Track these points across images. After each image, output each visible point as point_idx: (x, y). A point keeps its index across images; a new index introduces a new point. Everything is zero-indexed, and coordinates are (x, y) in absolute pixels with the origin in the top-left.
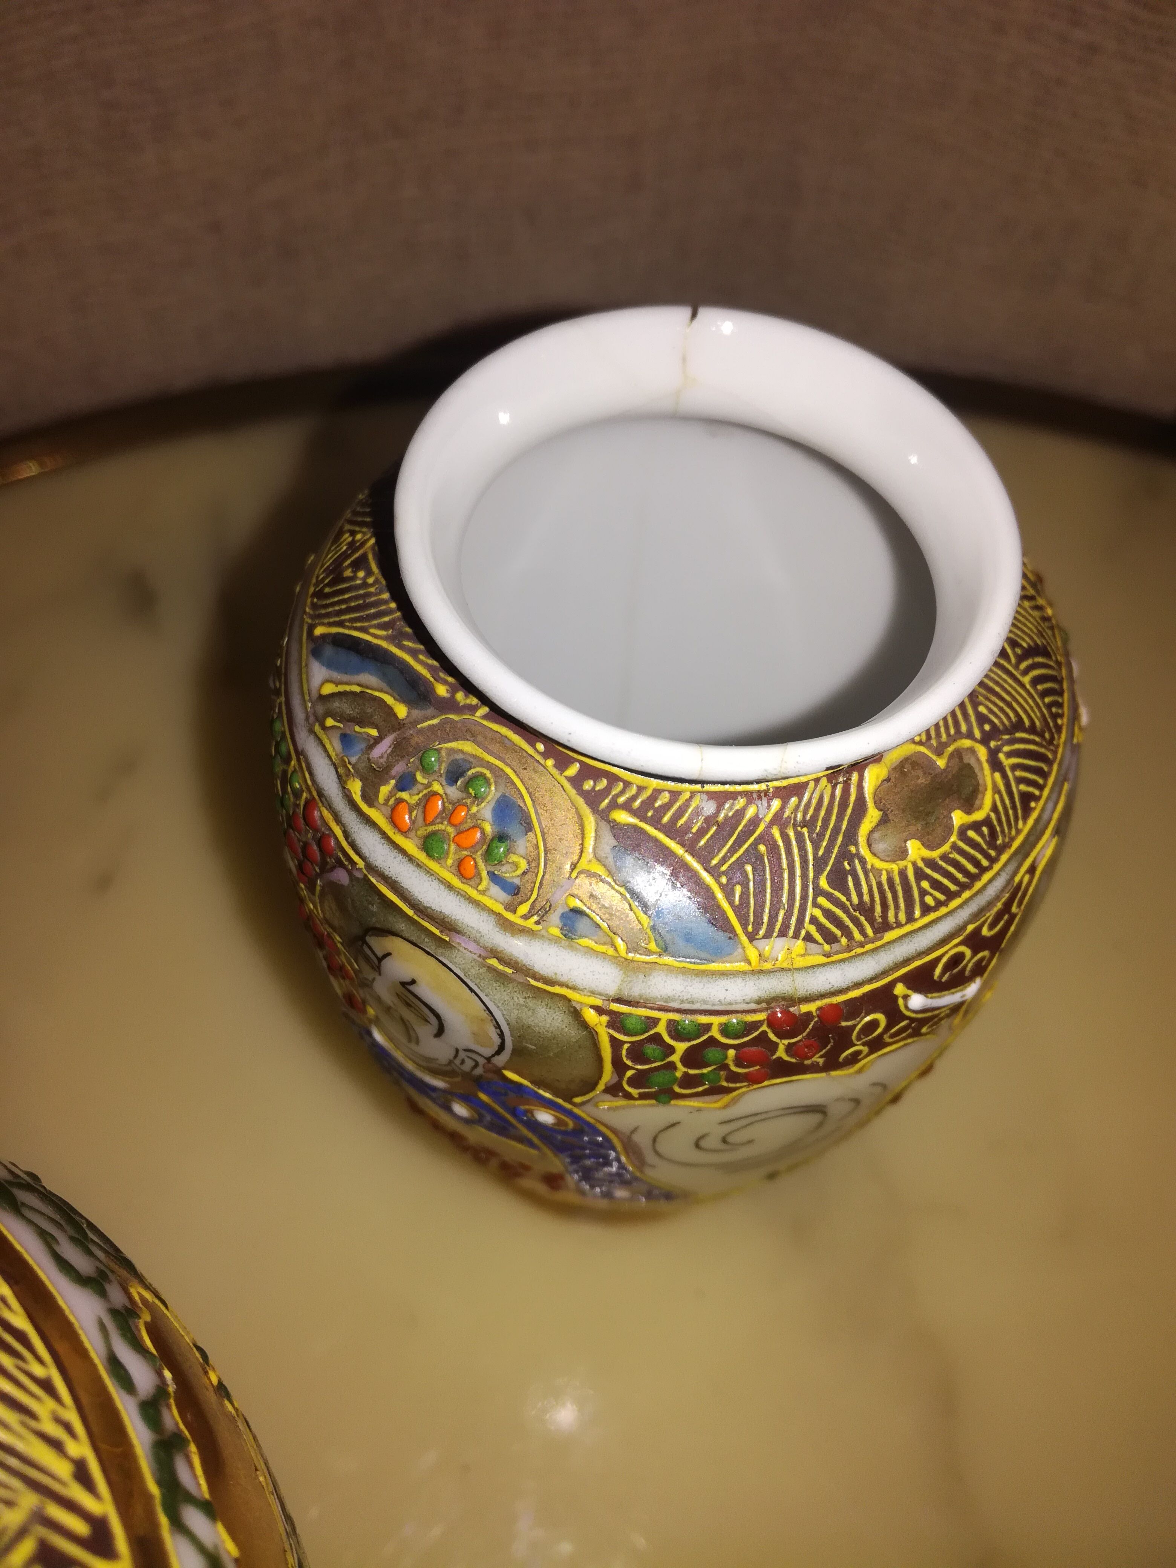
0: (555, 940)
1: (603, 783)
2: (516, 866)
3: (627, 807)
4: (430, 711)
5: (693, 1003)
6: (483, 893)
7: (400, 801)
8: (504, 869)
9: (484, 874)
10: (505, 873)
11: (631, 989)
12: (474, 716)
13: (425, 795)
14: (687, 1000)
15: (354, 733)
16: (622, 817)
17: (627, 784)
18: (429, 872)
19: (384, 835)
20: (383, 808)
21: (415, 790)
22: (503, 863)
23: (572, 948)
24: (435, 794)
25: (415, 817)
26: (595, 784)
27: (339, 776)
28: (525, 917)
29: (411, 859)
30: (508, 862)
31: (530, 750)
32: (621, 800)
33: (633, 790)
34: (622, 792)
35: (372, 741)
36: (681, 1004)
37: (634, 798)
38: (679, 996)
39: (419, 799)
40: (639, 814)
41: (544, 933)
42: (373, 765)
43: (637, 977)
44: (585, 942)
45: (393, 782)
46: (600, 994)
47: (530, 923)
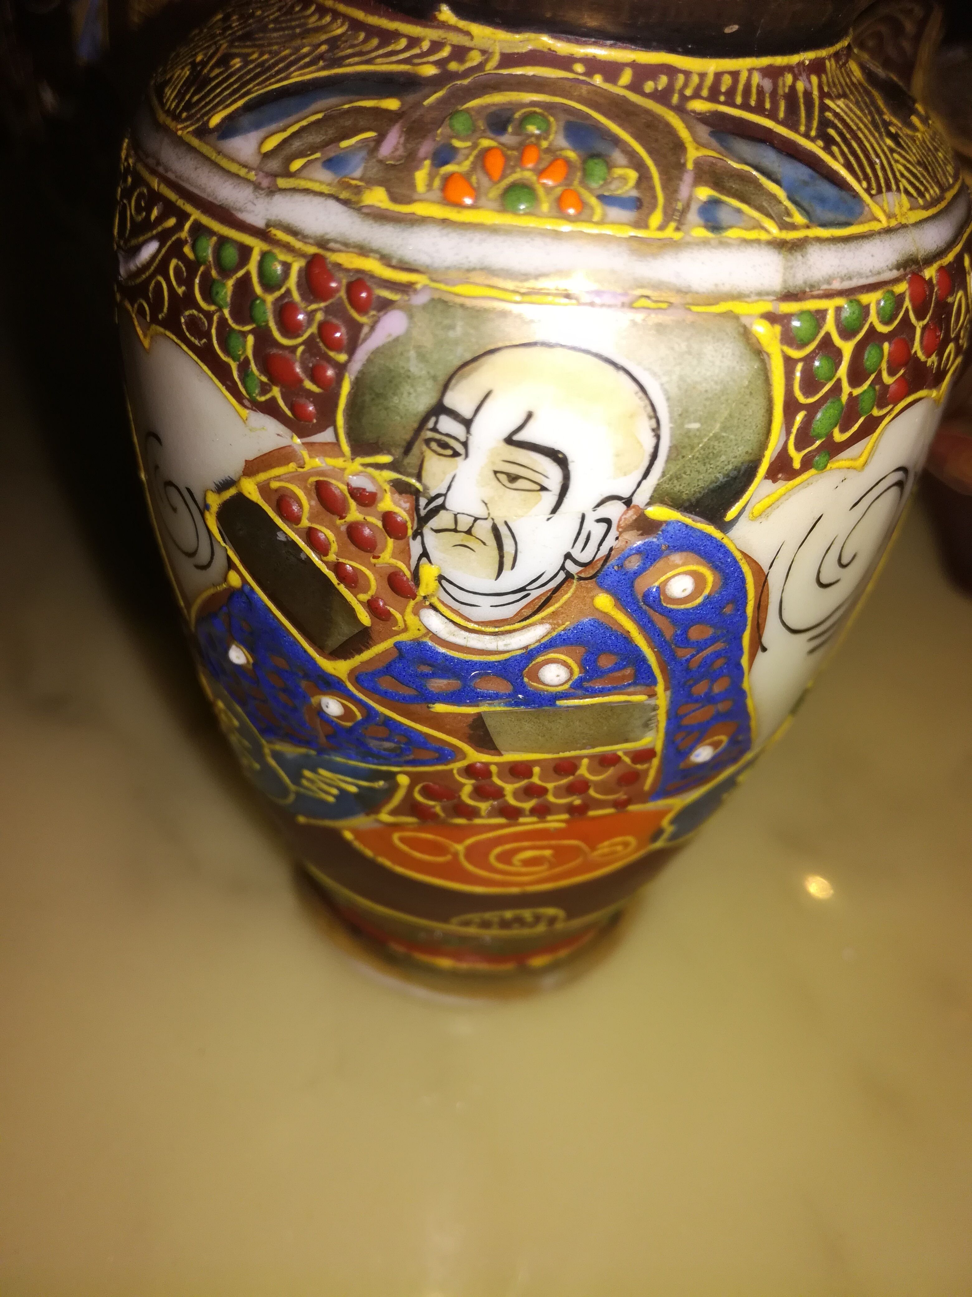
0: (705, 243)
1: (663, 80)
2: (624, 179)
3: (697, 95)
4: (426, 90)
5: (850, 278)
6: (601, 222)
7: (447, 179)
8: (613, 187)
9: (593, 201)
10: (615, 190)
11: (794, 276)
12: (484, 71)
13: (477, 157)
14: (845, 276)
15: (342, 151)
16: (699, 106)
17: (687, 74)
18: (525, 232)
19: (445, 222)
20: (430, 195)
21: (460, 157)
22: (609, 181)
23: (724, 244)
24: (488, 150)
25: (478, 183)
26: (656, 84)
27: (346, 203)
28: (661, 228)
29: (494, 230)
30: (614, 179)
31: (570, 75)
32: (688, 92)
33: (695, 80)
34: (686, 85)
35: (372, 144)
36: (841, 282)
37: (699, 87)
38: (838, 273)
39: (473, 163)
40: (713, 97)
41: (688, 239)
42: (388, 162)
43: (796, 258)
44: (733, 234)
45: (427, 163)
46: (768, 294)
47: (669, 232)
